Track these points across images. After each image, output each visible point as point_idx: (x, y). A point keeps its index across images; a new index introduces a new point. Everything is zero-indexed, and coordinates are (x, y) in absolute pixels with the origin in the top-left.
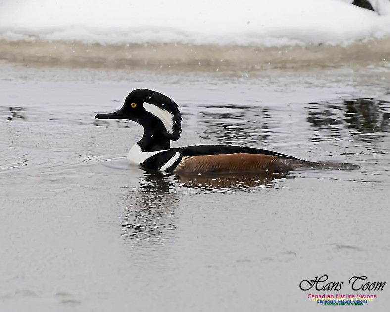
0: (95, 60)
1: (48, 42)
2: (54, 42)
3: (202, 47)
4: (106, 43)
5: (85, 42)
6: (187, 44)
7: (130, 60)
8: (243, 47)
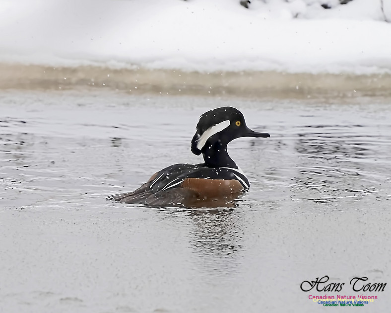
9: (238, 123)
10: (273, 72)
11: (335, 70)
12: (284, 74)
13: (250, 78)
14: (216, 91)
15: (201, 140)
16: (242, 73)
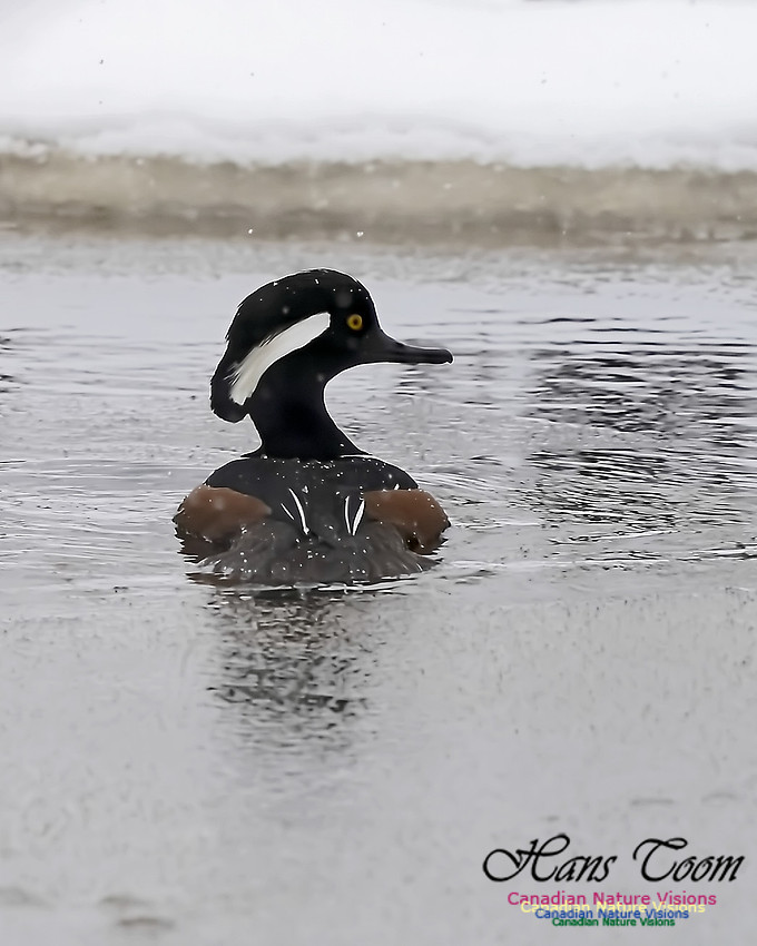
0: (222, 214)
1: (82, 159)
2: (101, 159)
3: (537, 172)
4: (254, 163)
5: (190, 160)
6: (490, 167)
7: (323, 213)
8: (657, 176)
9: (355, 322)
10: (465, 166)
11: (656, 157)
12: (499, 168)
13: (396, 184)
14: (287, 225)
15: (242, 374)
16: (370, 169)
